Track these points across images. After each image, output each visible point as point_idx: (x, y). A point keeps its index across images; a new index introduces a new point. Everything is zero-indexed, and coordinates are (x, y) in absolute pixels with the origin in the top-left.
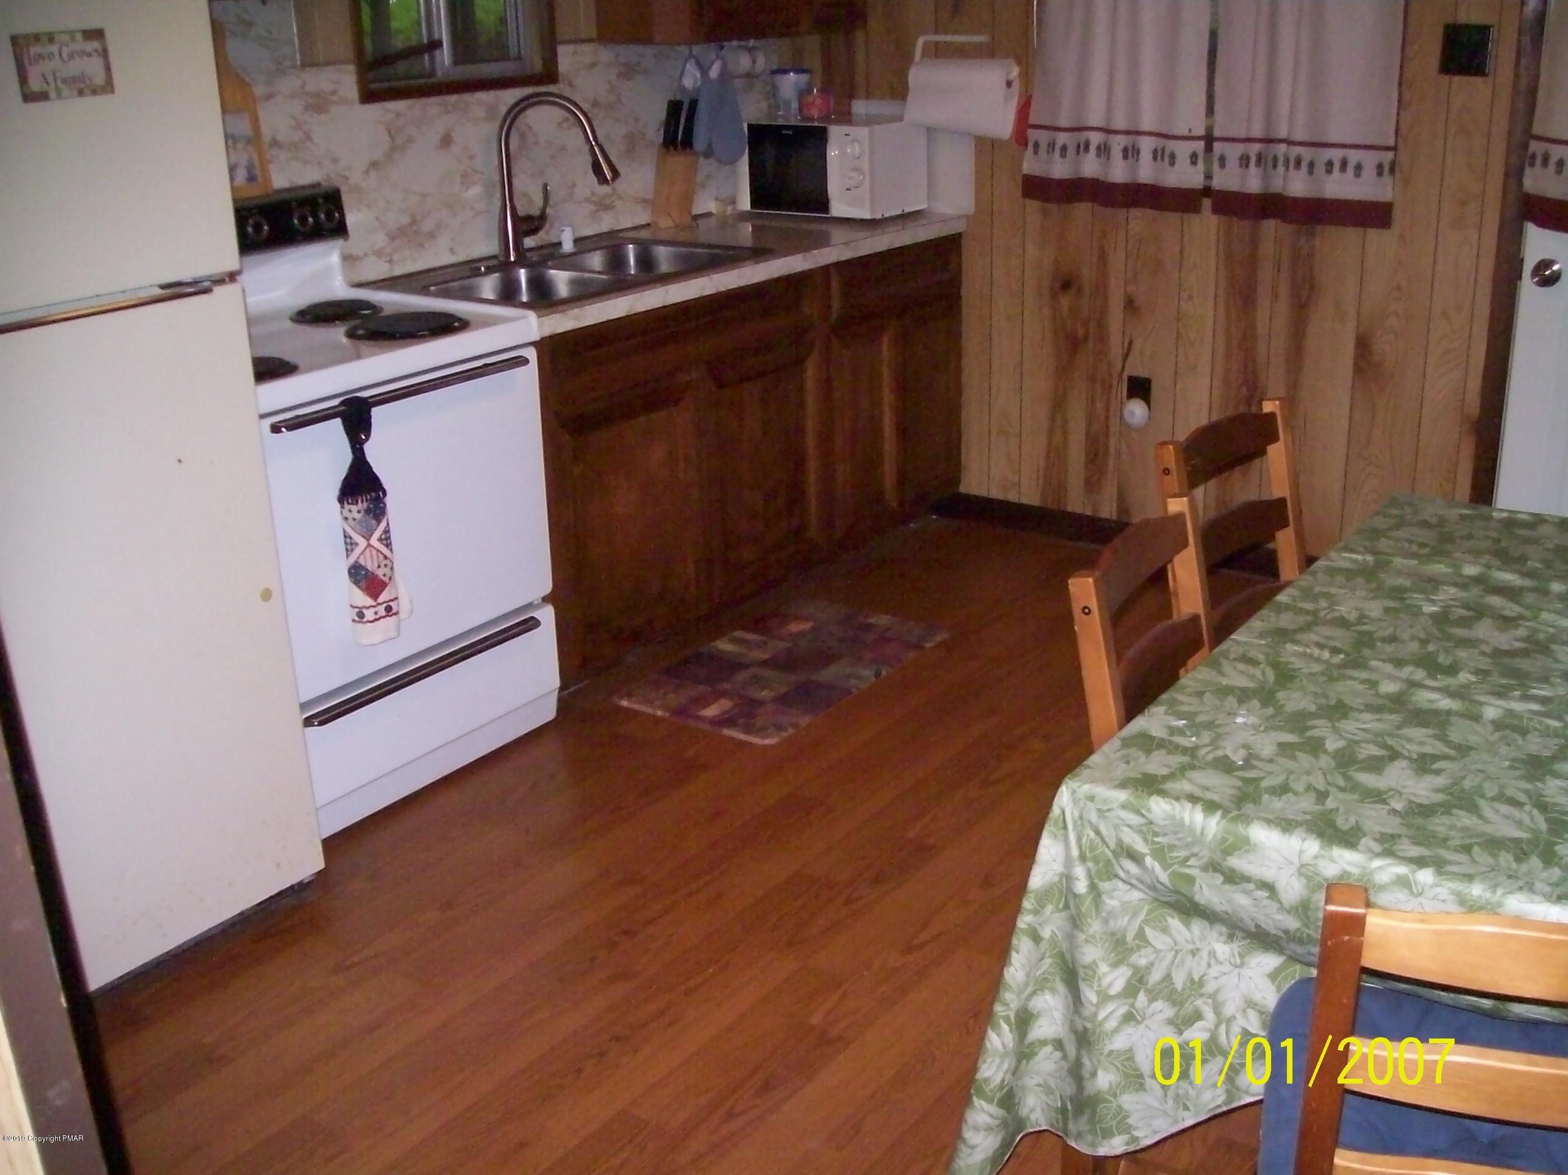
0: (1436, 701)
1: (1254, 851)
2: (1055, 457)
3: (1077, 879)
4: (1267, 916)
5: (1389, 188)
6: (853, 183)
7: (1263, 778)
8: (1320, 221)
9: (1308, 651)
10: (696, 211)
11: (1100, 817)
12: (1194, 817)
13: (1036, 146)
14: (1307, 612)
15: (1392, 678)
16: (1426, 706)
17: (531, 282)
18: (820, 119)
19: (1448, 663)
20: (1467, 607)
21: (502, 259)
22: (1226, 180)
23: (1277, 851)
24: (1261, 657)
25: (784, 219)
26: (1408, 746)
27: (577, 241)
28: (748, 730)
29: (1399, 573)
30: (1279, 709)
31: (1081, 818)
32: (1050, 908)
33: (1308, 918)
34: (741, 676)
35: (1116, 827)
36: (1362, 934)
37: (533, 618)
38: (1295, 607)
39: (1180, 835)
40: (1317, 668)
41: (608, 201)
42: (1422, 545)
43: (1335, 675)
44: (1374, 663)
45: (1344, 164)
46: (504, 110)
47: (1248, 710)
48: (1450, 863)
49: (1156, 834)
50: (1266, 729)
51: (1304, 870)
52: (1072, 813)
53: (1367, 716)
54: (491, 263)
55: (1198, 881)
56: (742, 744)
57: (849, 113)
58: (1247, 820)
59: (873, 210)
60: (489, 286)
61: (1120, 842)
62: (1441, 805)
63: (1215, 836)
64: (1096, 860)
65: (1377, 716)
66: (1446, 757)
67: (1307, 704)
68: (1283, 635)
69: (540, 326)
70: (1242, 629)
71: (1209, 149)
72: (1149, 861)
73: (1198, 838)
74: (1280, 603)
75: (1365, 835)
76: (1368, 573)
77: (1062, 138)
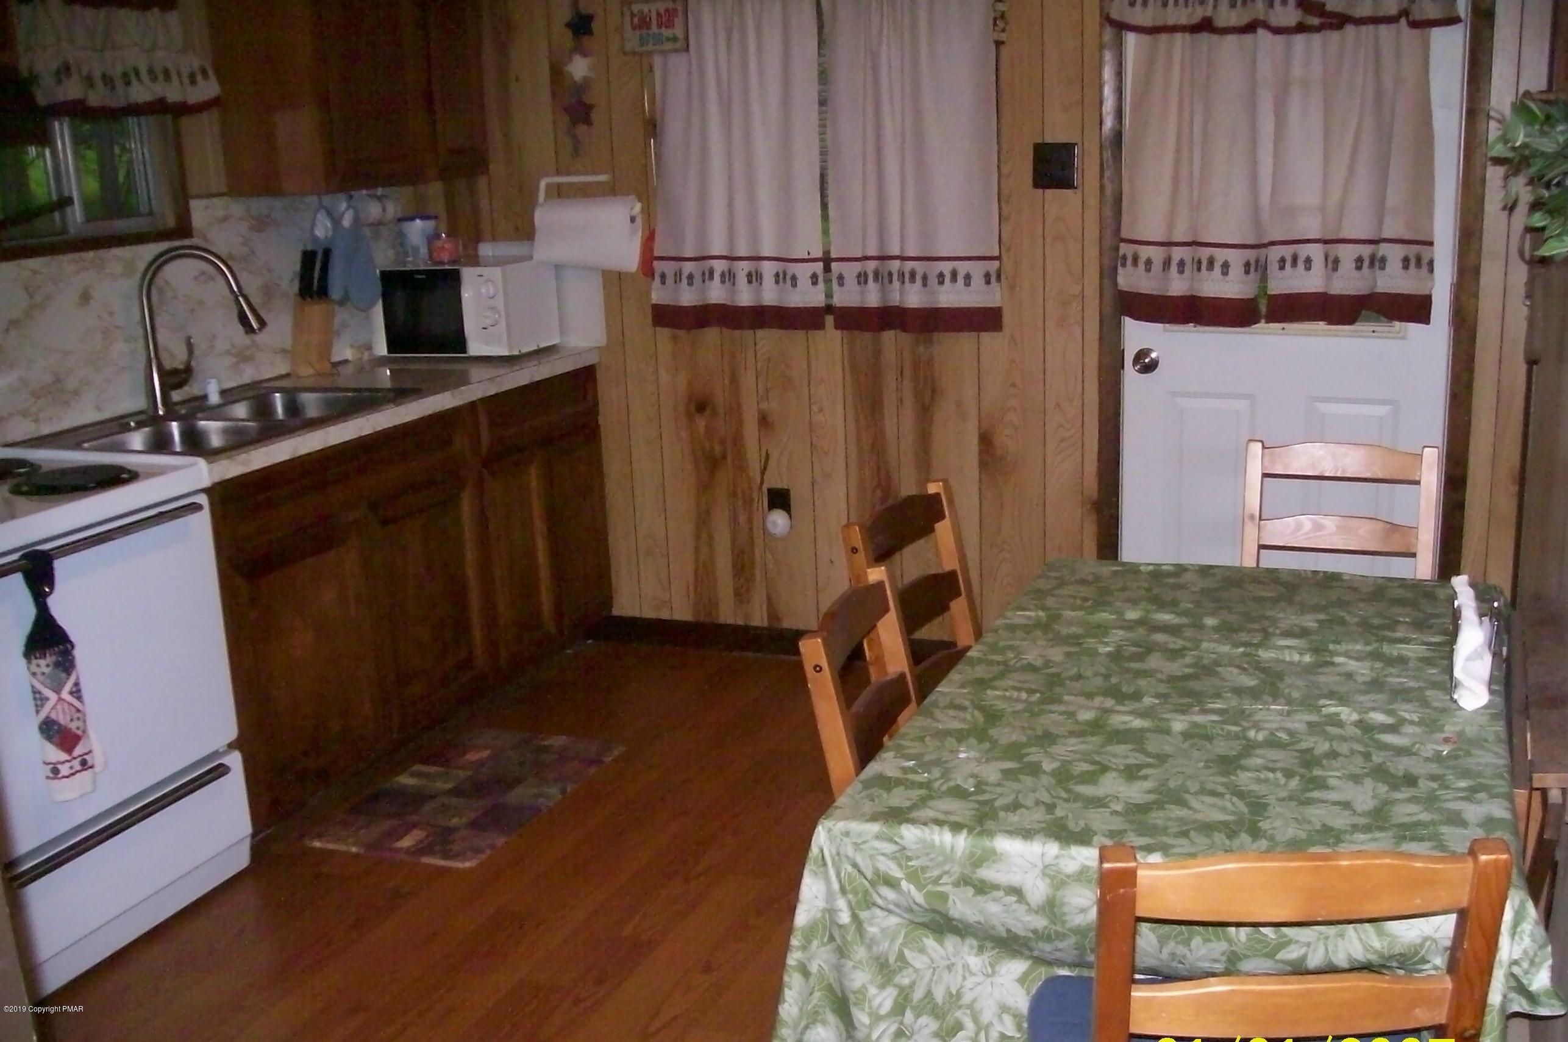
0: (1131, 721)
1: (1001, 860)
2: (703, 574)
3: (841, 910)
4: (1016, 919)
5: (998, 296)
6: (489, 322)
7: (995, 799)
8: (936, 329)
9: (1007, 694)
10: (336, 358)
11: (856, 850)
12: (944, 838)
13: (663, 276)
14: (998, 663)
15: (1089, 708)
16: (1121, 727)
17: (183, 434)
18: (450, 263)
19: (1132, 690)
20: (1136, 644)
21: (151, 413)
22: (846, 297)
23: (1022, 857)
24: (967, 703)
25: (420, 361)
26: (1114, 760)
27: (223, 393)
28: (446, 856)
29: (1070, 623)
30: (994, 743)
31: (838, 854)
32: (815, 943)
33: (1054, 914)
34: (427, 807)
35: (872, 857)
36: (1135, 885)
37: (221, 765)
38: (987, 660)
39: (932, 856)
40: (1019, 707)
41: (248, 353)
42: (1085, 599)
43: (1036, 710)
44: (1066, 698)
45: (954, 275)
46: (142, 266)
47: (967, 747)
48: (1174, 846)
49: (909, 859)
50: (987, 761)
51: (1047, 871)
52: (830, 851)
53: (1072, 741)
54: (142, 417)
55: (951, 897)
56: (442, 871)
57: (477, 256)
58: (991, 834)
59: (510, 346)
60: (137, 440)
61: (877, 872)
62: (1154, 802)
63: (963, 853)
64: (855, 892)
65: (1081, 739)
66: (1149, 765)
67: (1017, 737)
68: (982, 684)
69: (210, 472)
70: (944, 682)
71: (827, 269)
72: (904, 884)
73: (948, 856)
74: (972, 658)
75: (1095, 834)
76: (1045, 627)
77: (688, 267)
